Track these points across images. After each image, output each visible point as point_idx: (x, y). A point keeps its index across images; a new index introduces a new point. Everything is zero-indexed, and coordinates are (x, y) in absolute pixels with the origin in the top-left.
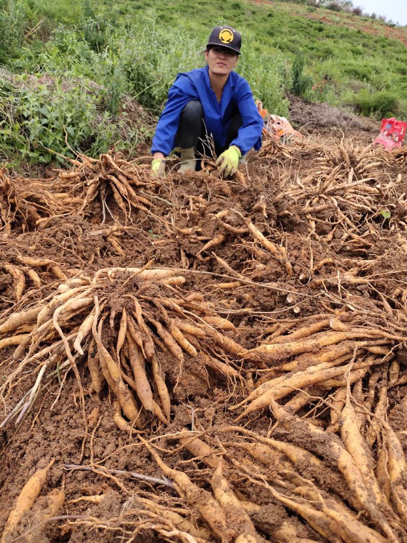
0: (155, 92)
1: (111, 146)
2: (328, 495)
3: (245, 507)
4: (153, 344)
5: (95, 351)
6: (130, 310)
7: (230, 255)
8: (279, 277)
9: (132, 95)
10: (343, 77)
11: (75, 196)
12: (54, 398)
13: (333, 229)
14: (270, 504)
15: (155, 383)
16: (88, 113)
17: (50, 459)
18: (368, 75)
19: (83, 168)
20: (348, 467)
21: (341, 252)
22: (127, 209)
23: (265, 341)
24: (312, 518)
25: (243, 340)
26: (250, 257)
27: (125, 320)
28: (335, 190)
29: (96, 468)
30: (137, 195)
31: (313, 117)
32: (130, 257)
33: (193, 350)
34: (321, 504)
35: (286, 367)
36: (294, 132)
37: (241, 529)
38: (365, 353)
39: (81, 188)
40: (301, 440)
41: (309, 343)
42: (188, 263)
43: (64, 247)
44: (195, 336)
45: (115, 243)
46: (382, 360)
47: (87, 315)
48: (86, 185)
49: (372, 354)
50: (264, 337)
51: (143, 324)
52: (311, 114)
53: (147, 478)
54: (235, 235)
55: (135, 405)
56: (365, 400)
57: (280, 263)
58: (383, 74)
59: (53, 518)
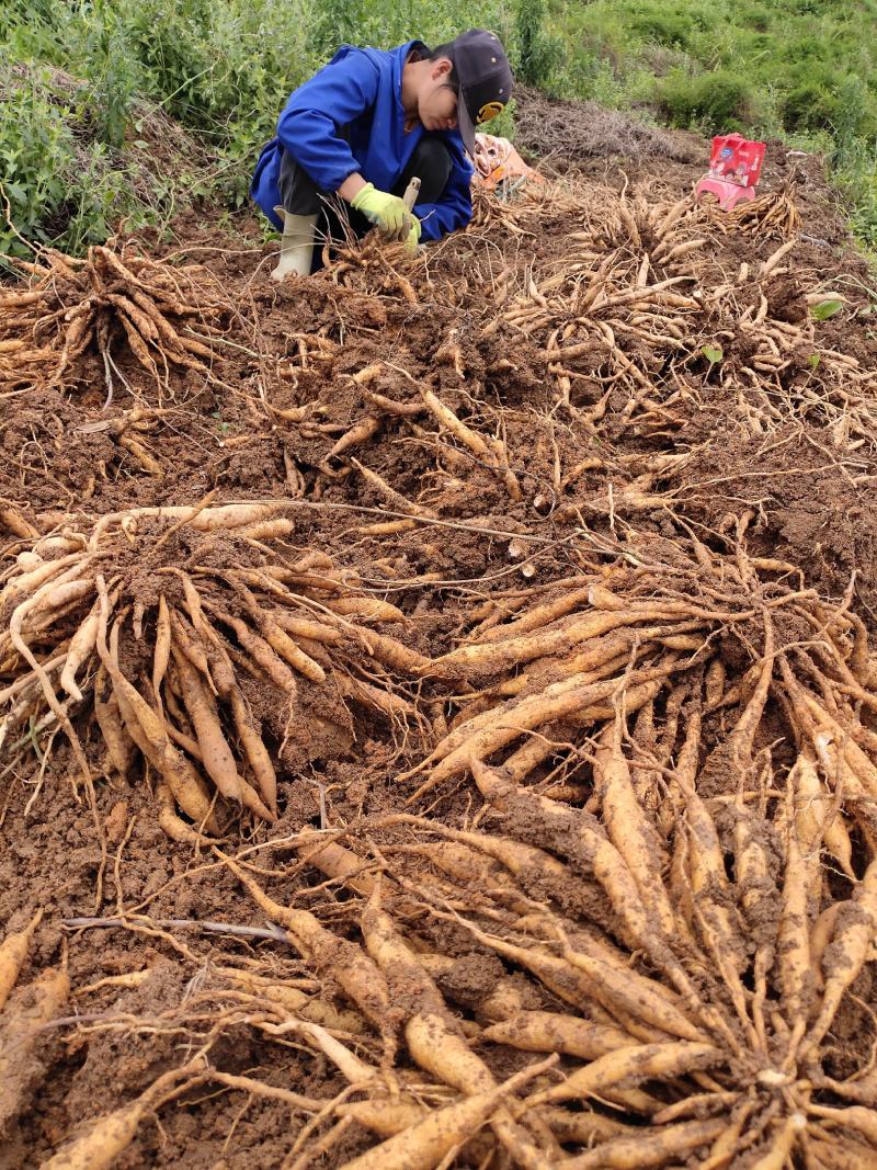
0: (208, 90)
1: (114, 223)
2: (575, 926)
3: (426, 963)
4: (230, 664)
5: (109, 690)
6: (175, 600)
7: (391, 462)
8: (492, 505)
9: (156, 99)
10: (629, 40)
11: (39, 346)
12: (30, 790)
13: (606, 391)
14: (472, 954)
15: (242, 744)
16: (54, 150)
17: (34, 913)
18: (684, 34)
19: (53, 280)
20: (612, 872)
21: (624, 439)
22: (160, 367)
23: (469, 639)
24: (548, 972)
25: (424, 640)
26: (433, 466)
27: (166, 622)
28: (609, 307)
29: (129, 920)
30: (179, 335)
31: (568, 134)
32: (172, 476)
33: (316, 670)
34: (561, 945)
35: (508, 687)
36: (527, 171)
37: (417, 1005)
38: (657, 650)
39: (53, 326)
40: (527, 830)
41: (550, 638)
42: (303, 484)
43: (25, 463)
44: (319, 641)
45: (138, 449)
46: (690, 662)
47: (85, 615)
48: (62, 319)
49: (671, 650)
50: (466, 631)
51: (205, 627)
52: (562, 127)
53: (235, 928)
54: (401, 418)
55: (203, 791)
56: (658, 741)
57: (495, 476)
58: (717, 31)
59: (48, 1025)
